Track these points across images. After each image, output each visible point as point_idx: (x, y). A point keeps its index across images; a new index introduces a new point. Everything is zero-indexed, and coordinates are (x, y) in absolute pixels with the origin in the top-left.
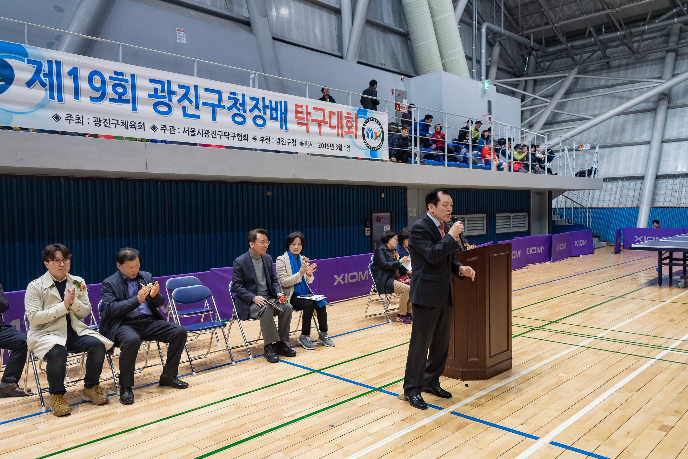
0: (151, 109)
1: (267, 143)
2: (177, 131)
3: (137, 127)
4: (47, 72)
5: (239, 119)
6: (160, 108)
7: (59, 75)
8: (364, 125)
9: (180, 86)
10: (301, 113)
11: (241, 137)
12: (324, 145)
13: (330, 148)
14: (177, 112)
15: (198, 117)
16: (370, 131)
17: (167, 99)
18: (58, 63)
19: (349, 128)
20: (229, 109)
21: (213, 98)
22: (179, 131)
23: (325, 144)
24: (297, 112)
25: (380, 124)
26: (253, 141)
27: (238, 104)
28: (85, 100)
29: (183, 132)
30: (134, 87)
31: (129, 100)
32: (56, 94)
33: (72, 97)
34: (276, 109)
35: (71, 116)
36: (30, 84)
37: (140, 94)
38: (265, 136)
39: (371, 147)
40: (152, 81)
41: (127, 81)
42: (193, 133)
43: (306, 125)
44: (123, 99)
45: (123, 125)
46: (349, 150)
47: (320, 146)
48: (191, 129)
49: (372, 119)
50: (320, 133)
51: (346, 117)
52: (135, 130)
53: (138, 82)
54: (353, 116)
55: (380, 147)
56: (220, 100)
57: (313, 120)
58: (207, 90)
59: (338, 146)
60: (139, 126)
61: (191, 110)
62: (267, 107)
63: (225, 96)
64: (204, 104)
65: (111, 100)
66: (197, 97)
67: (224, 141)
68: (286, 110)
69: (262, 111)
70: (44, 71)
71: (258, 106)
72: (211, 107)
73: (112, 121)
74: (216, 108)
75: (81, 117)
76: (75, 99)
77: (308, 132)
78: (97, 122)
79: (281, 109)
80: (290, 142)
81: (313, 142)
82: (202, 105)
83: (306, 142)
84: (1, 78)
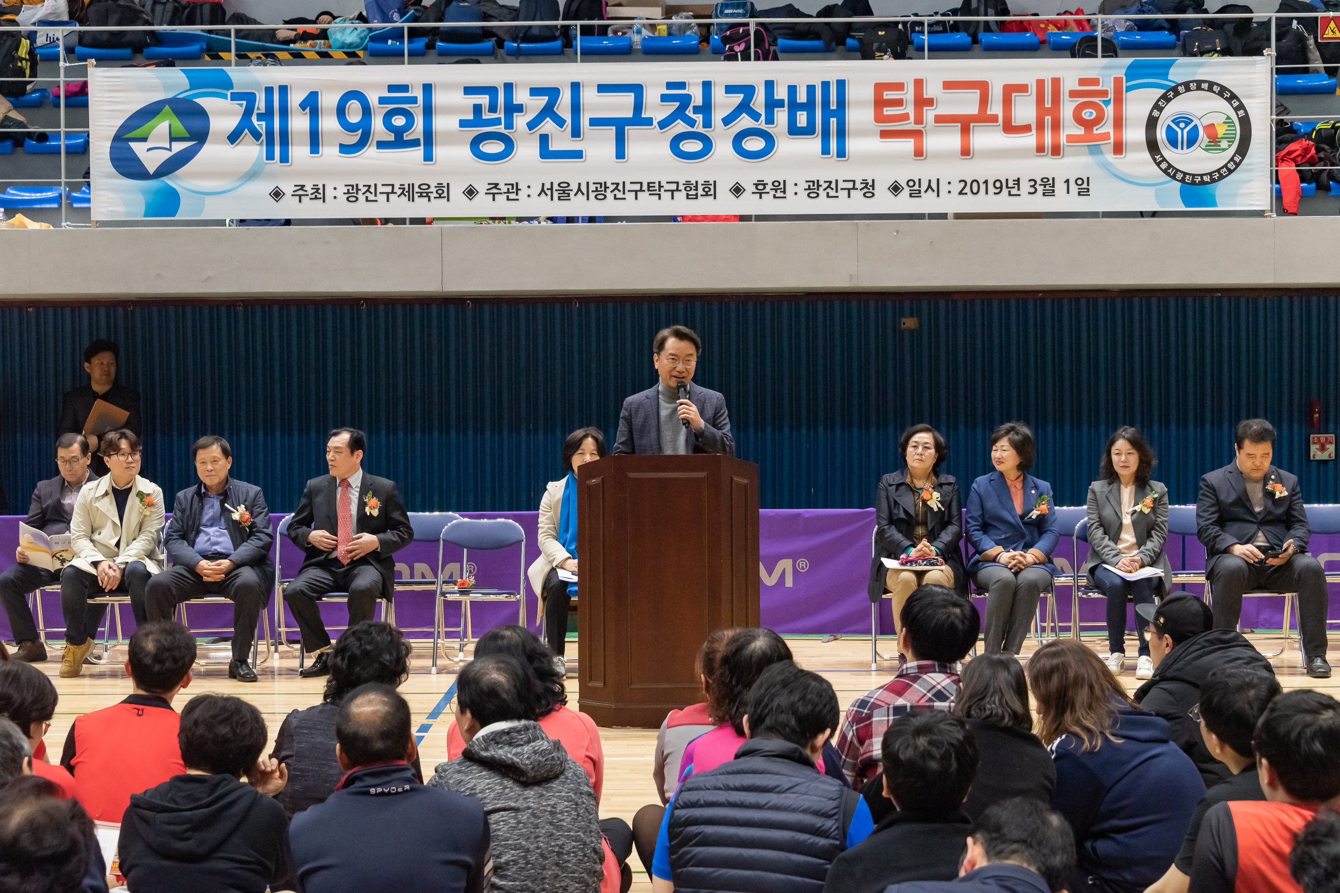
0: (466, 150)
1: (775, 197)
2: (522, 194)
3: (432, 196)
5: (694, 146)
6: (485, 146)
7: (284, 112)
8: (1157, 107)
9: (535, 91)
10: (899, 103)
11: (696, 190)
12: (983, 187)
13: (1005, 191)
14: (526, 150)
15: (577, 155)
16: (1182, 125)
17: (503, 126)
18: (284, 89)
19: (1088, 125)
20: (664, 124)
21: (623, 105)
22: (529, 192)
23: (986, 182)
24: (880, 103)
25: (1232, 97)
26: (731, 196)
27: (691, 108)
28: (330, 152)
29: (539, 195)
30: (428, 111)
31: (419, 139)
32: (277, 149)
33: (308, 149)
34: (809, 106)
35: (302, 187)
36: (234, 137)
37: (443, 123)
38: (769, 181)
39: (1185, 174)
40: (469, 90)
41: (414, 100)
42: (564, 193)
43: (917, 134)
44: (405, 138)
45: (403, 193)
46: (1084, 192)
47: (967, 190)
48: (559, 185)
49: (1193, 86)
50: (966, 152)
51: (1073, 94)
52: (429, 200)
53: (439, 98)
54: (1108, 86)
55: (1230, 172)
56: (638, 106)
57: (939, 119)
58: (603, 88)
59: (1039, 182)
60: (437, 192)
61: (561, 141)
62: (780, 103)
63: (652, 96)
64: (594, 122)
65: (381, 145)
66: (576, 108)
67: (647, 205)
68: (842, 103)
69: (763, 118)
70: (258, 109)
71: (751, 105)
72: (614, 128)
73: (380, 189)
74: (626, 128)
75: (321, 187)
76: (311, 153)
77: (919, 153)
78: (352, 193)
79: (826, 103)
80: (854, 188)
81: (938, 180)
82: (591, 125)
83: (911, 184)
84: (188, 136)
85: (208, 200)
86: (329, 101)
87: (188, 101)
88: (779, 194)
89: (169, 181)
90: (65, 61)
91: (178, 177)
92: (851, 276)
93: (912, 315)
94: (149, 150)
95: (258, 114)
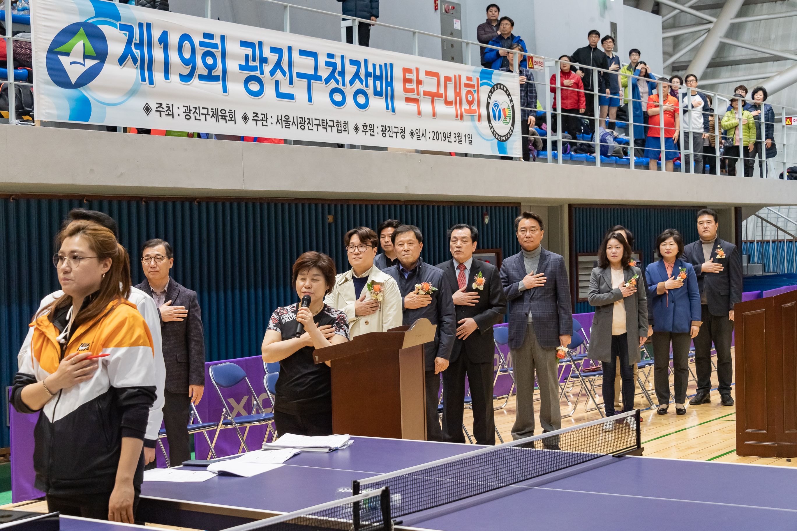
0: (242, 88)
1: (370, 134)
2: (269, 122)
3: (228, 118)
4: (138, 42)
5: (338, 97)
6: (251, 85)
7: (150, 43)
8: (489, 97)
9: (272, 50)
10: (411, 81)
11: (341, 127)
12: (440, 135)
13: (447, 139)
14: (270, 91)
15: (292, 97)
16: (496, 107)
17: (259, 72)
18: (149, 26)
19: (470, 103)
20: (327, 81)
21: (310, 65)
22: (272, 120)
23: (441, 133)
24: (406, 81)
25: (509, 95)
26: (354, 132)
27: (337, 72)
28: (175, 78)
29: (277, 123)
30: (224, 55)
31: (220, 76)
32: (146, 74)
33: (162, 75)
34: (380, 78)
35: (161, 105)
36: (122, 61)
37: (233, 66)
38: (368, 124)
39: (498, 135)
40: (242, 43)
41: (216, 46)
42: (287, 123)
43: (416, 101)
44: (213, 74)
45: (213, 115)
46: (470, 143)
47: (435, 137)
48: (285, 117)
49: (499, 86)
50: (434, 114)
51: (465, 85)
52: (226, 122)
53: (229, 47)
54: (474, 82)
55: (511, 135)
56: (316, 67)
57: (424, 93)
58: (301, 52)
59: (457, 135)
60: (230, 116)
61: (285, 86)
62: (370, 74)
63: (322, 61)
64: (298, 75)
65: (202, 77)
66: (290, 65)
67: (322, 135)
68: (392, 78)
69: (364, 83)
70: (135, 39)
71: (360, 74)
72: (306, 80)
73: (202, 111)
74: (312, 81)
75: (170, 106)
76: (165, 79)
77: (419, 113)
78: (188, 112)
79: (386, 77)
80: (398, 132)
81: (426, 130)
82: (297, 77)
83: (417, 131)
84: (95, 55)
85: (109, 109)
86: (174, 39)
87: (93, 26)
88: (372, 133)
89: (84, 91)
91: (89, 89)
94: (72, 63)
95: (135, 44)
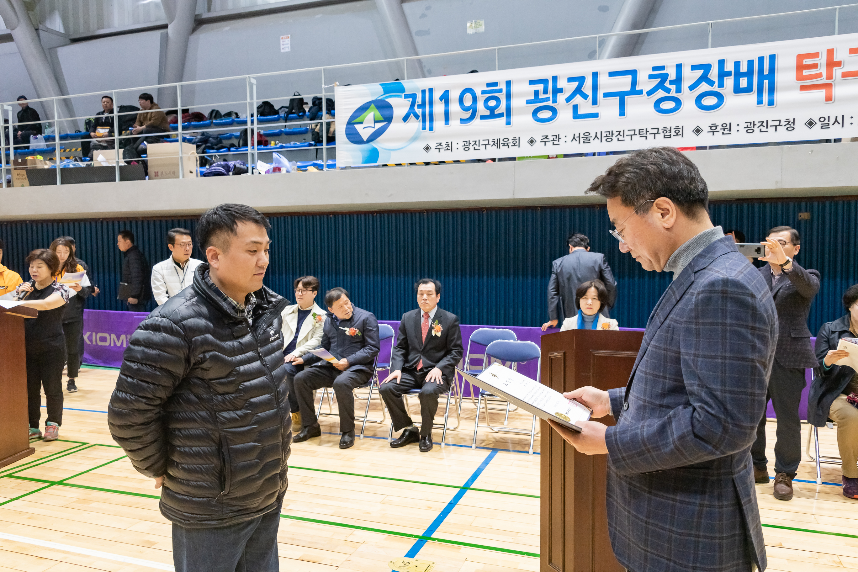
0: (530, 117)
1: (723, 133)
2: (563, 140)
3: (510, 145)
4: (420, 103)
5: (670, 105)
6: (540, 114)
7: (431, 103)
9: (570, 80)
10: (815, 66)
11: (670, 132)
14: (565, 115)
15: (596, 115)
17: (551, 101)
18: (431, 91)
20: (650, 93)
21: (624, 83)
22: (566, 139)
24: (800, 67)
26: (693, 135)
27: (668, 81)
28: (455, 123)
29: (572, 141)
30: (508, 96)
31: (503, 113)
32: (427, 124)
33: (444, 122)
34: (749, 74)
35: (441, 144)
36: (405, 119)
37: (516, 103)
38: (719, 124)
40: (532, 82)
41: (500, 91)
42: (587, 139)
43: (828, 86)
44: (496, 113)
45: (494, 144)
48: (584, 134)
52: (509, 147)
53: (514, 89)
56: (634, 83)
57: (845, 75)
58: (612, 74)
60: (513, 142)
61: (585, 107)
62: (729, 74)
63: (643, 77)
64: (606, 95)
65: (483, 117)
66: (595, 88)
67: (638, 143)
68: (772, 70)
69: (716, 84)
70: (418, 102)
71: (708, 76)
72: (618, 98)
73: (482, 142)
74: (626, 97)
75: (450, 143)
76: (445, 124)
77: (829, 99)
78: (466, 146)
79: (761, 70)
80: (780, 125)
81: (843, 116)
82: (604, 97)
83: (822, 119)
84: (383, 119)
85: (392, 153)
86: (454, 95)
87: (382, 101)
88: (726, 132)
89: (374, 144)
90: (325, 85)
91: (378, 142)
92: (777, 182)
93: (806, 211)
94: (364, 128)
95: (418, 105)
